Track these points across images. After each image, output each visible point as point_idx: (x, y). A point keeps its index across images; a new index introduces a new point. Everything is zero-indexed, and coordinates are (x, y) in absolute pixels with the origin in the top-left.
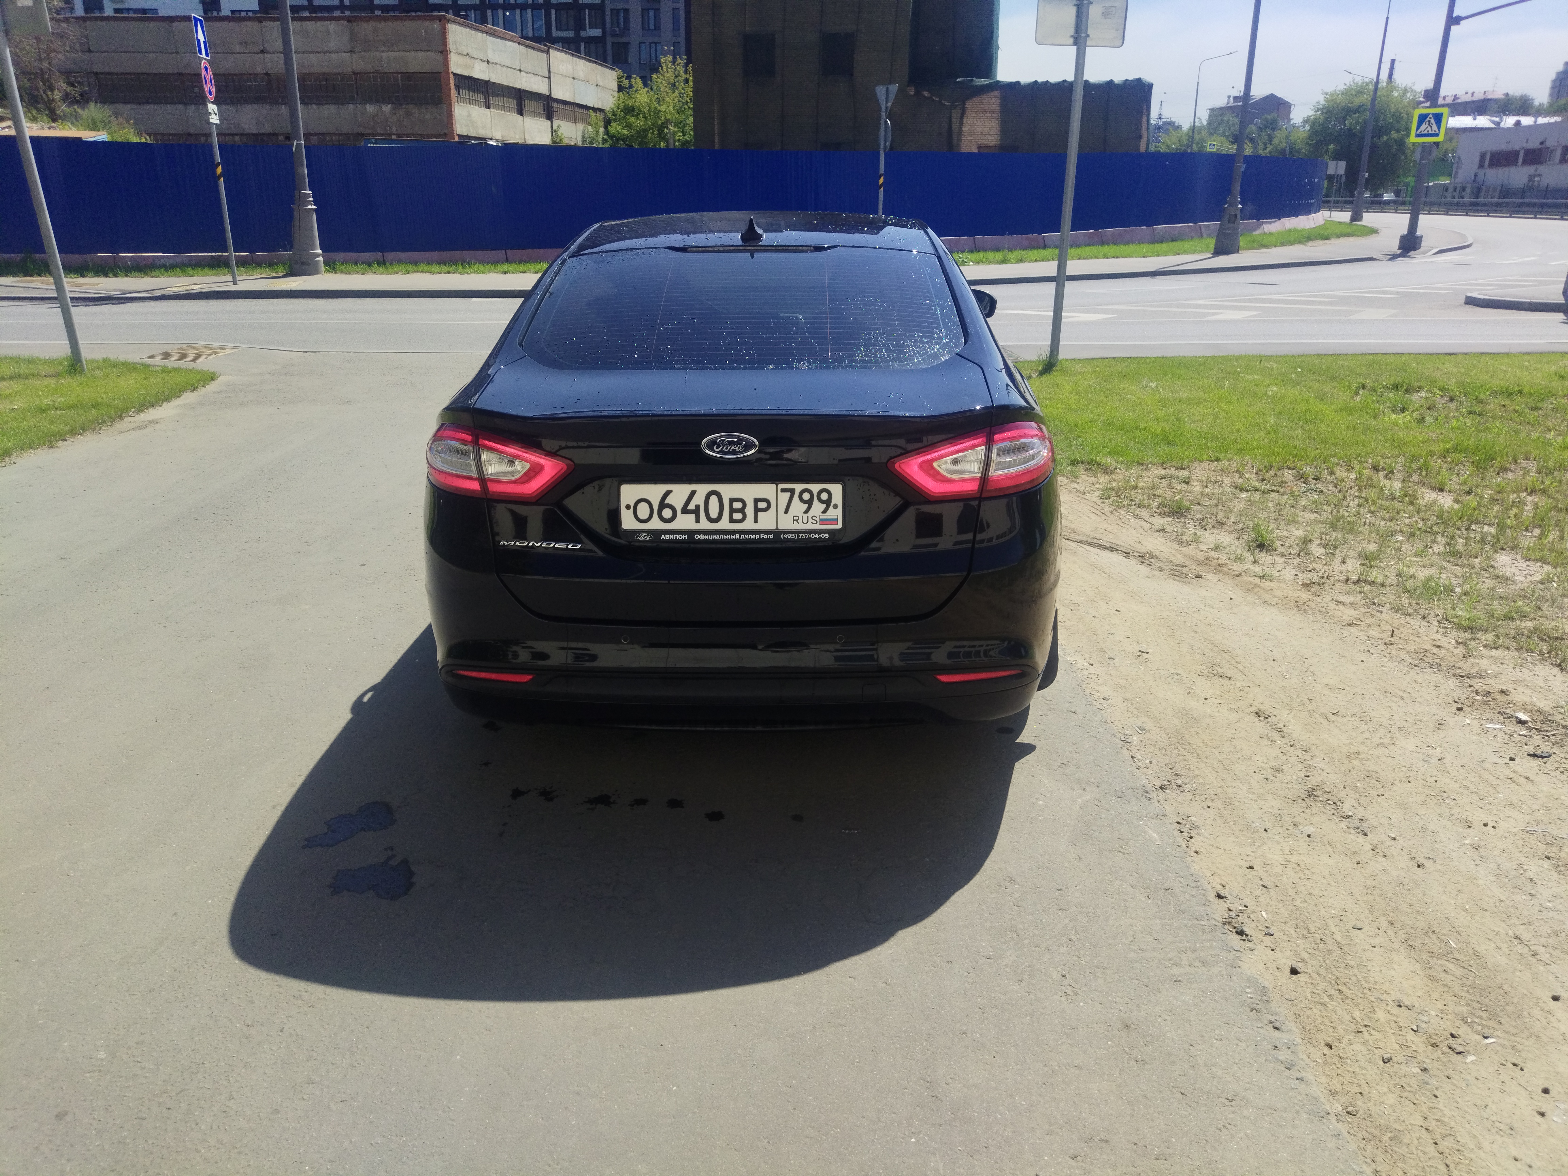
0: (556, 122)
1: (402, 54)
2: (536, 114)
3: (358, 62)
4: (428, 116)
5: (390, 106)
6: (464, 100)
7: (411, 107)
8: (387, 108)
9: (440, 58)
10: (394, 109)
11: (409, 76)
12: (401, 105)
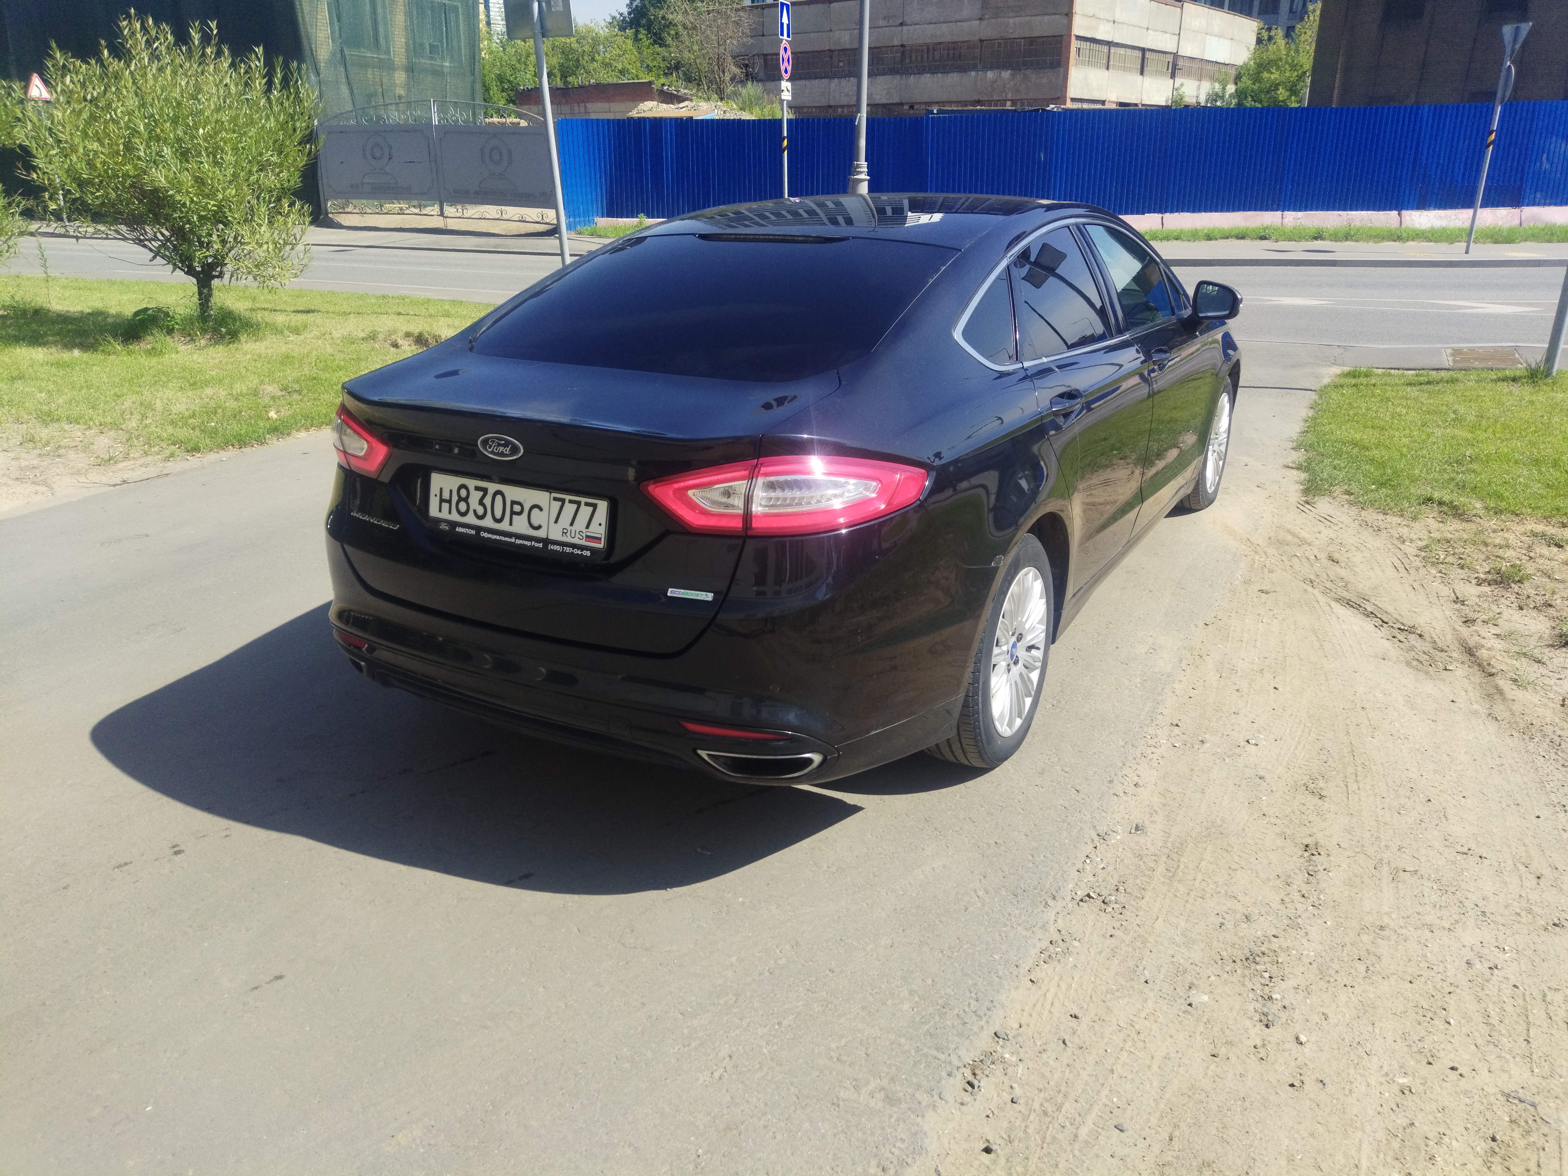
0: (1178, 81)
1: (1027, 18)
2: (1158, 73)
3: (985, 30)
4: (1045, 80)
5: (1009, 72)
6: (1083, 63)
7: (1029, 72)
8: (1006, 74)
9: (1065, 20)
10: (1012, 75)
11: (1032, 40)
12: (1020, 70)
